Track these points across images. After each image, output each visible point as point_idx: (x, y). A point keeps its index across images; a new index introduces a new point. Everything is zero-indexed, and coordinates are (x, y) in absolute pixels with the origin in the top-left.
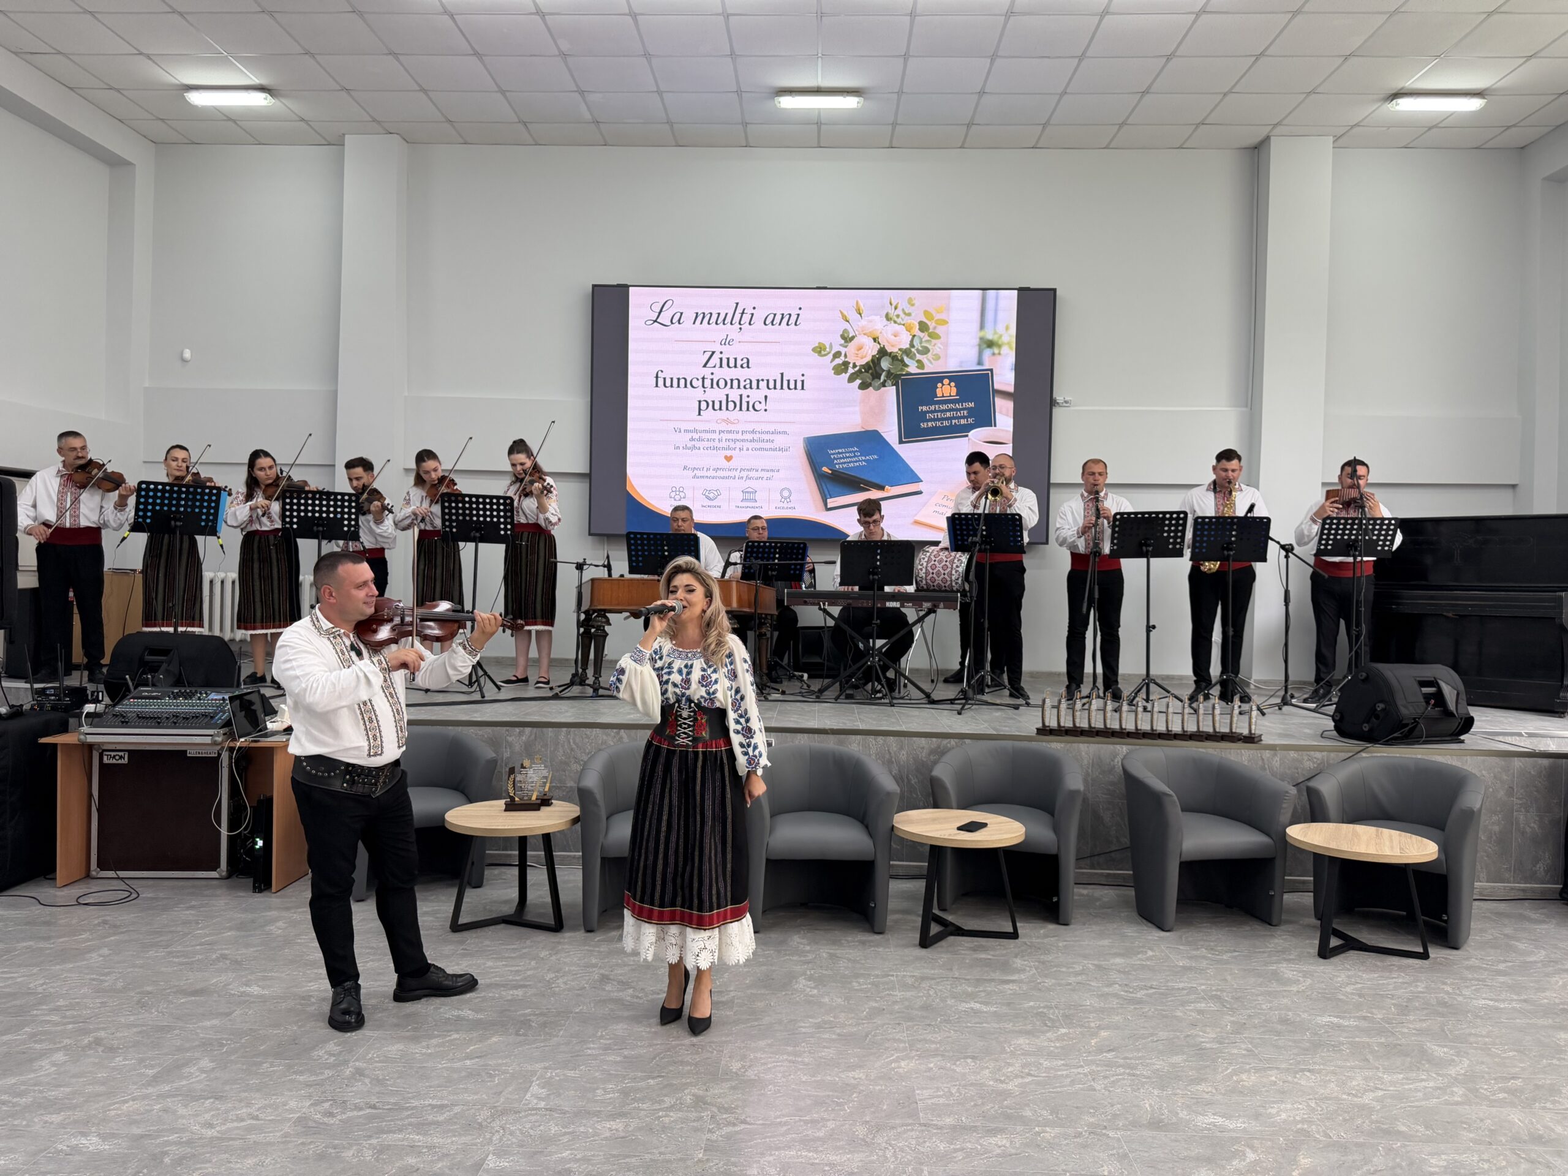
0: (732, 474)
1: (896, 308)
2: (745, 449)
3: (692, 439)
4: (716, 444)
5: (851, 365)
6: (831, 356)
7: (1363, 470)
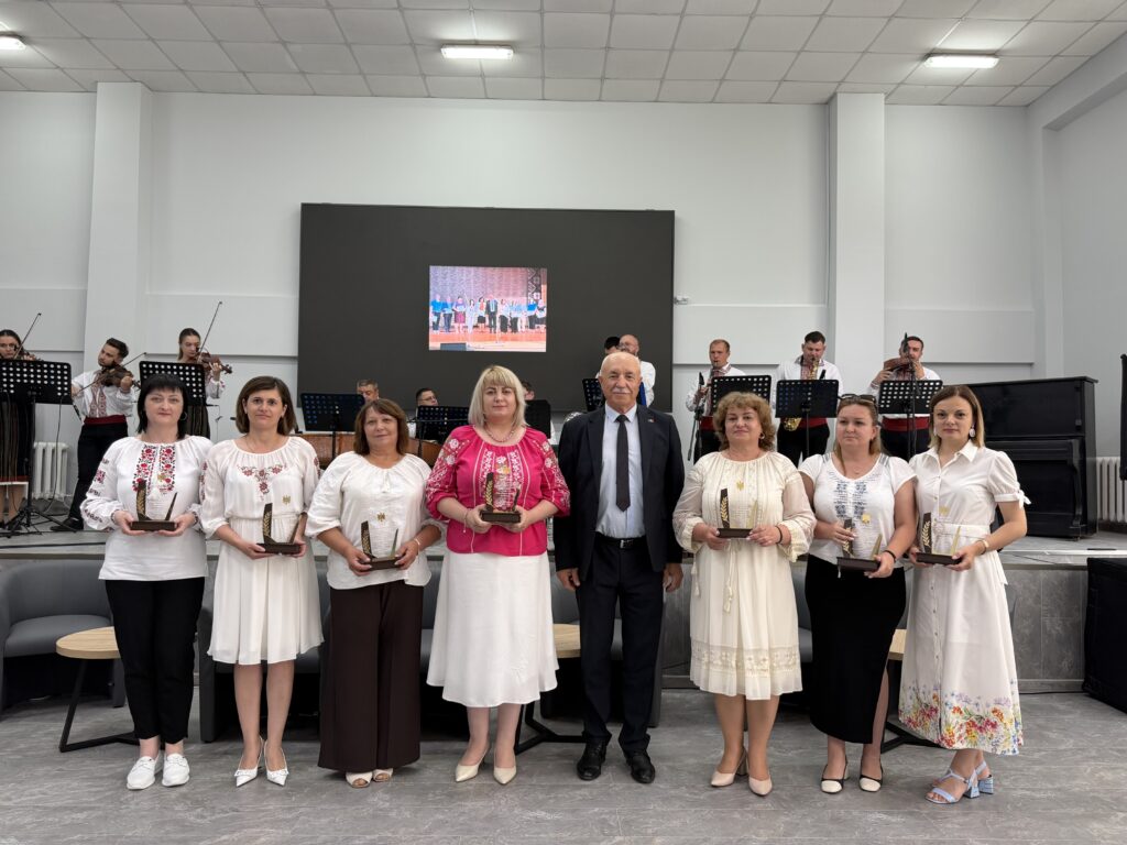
7: (917, 344)
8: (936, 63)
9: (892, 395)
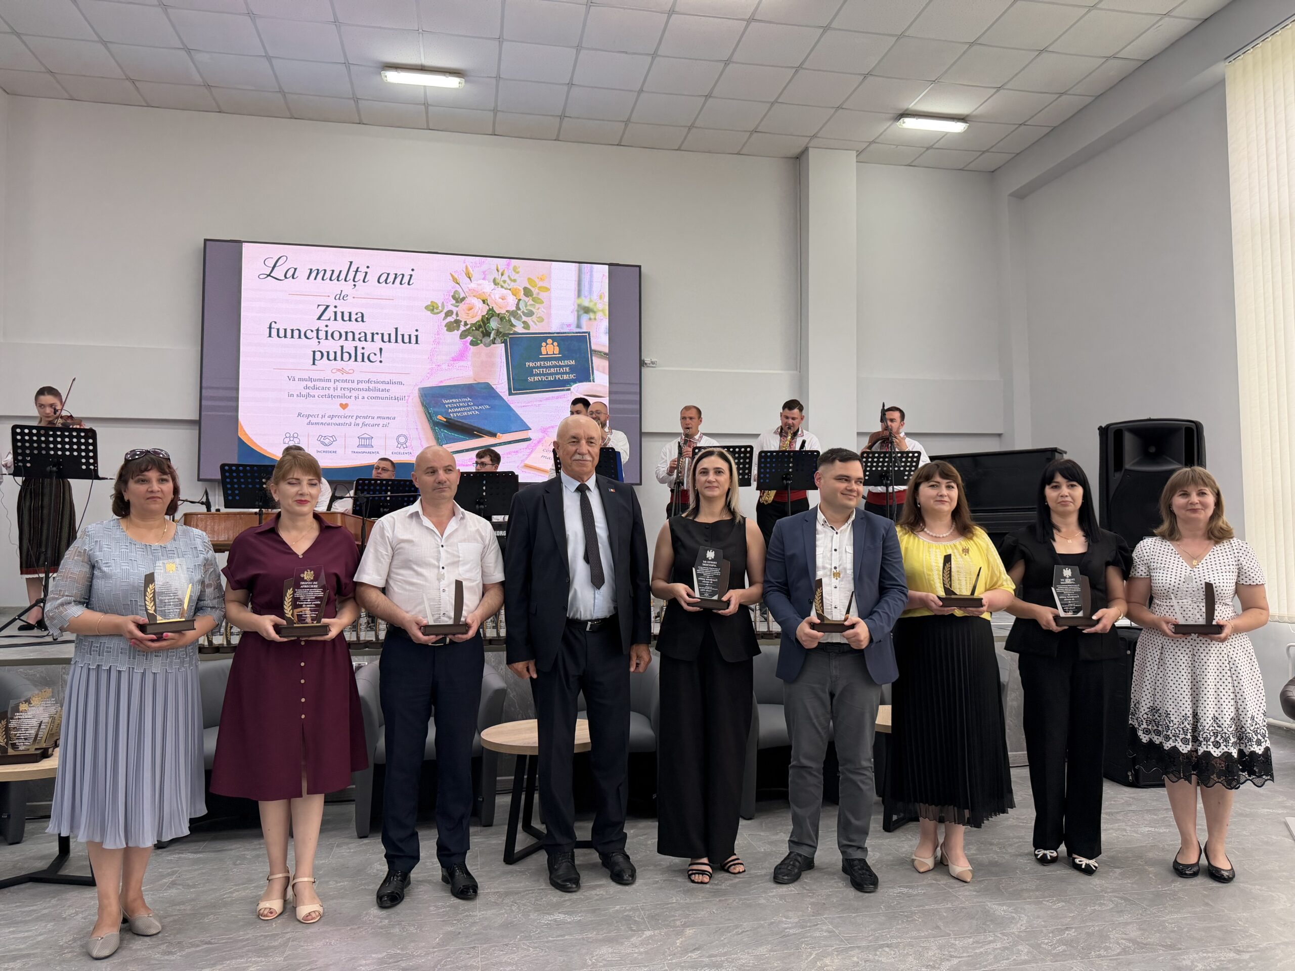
0: (348, 421)
1: (502, 275)
2: (360, 397)
3: (307, 388)
4: (331, 392)
5: (463, 323)
6: (443, 315)
7: (896, 415)
8: (910, 124)
9: (871, 466)
